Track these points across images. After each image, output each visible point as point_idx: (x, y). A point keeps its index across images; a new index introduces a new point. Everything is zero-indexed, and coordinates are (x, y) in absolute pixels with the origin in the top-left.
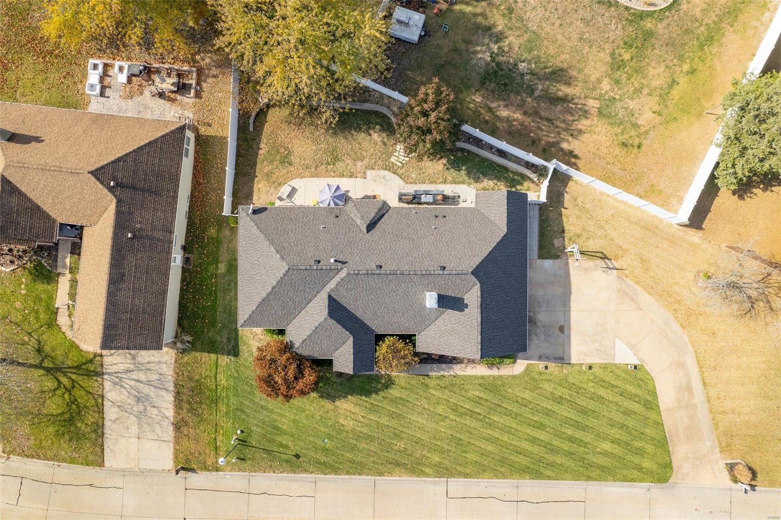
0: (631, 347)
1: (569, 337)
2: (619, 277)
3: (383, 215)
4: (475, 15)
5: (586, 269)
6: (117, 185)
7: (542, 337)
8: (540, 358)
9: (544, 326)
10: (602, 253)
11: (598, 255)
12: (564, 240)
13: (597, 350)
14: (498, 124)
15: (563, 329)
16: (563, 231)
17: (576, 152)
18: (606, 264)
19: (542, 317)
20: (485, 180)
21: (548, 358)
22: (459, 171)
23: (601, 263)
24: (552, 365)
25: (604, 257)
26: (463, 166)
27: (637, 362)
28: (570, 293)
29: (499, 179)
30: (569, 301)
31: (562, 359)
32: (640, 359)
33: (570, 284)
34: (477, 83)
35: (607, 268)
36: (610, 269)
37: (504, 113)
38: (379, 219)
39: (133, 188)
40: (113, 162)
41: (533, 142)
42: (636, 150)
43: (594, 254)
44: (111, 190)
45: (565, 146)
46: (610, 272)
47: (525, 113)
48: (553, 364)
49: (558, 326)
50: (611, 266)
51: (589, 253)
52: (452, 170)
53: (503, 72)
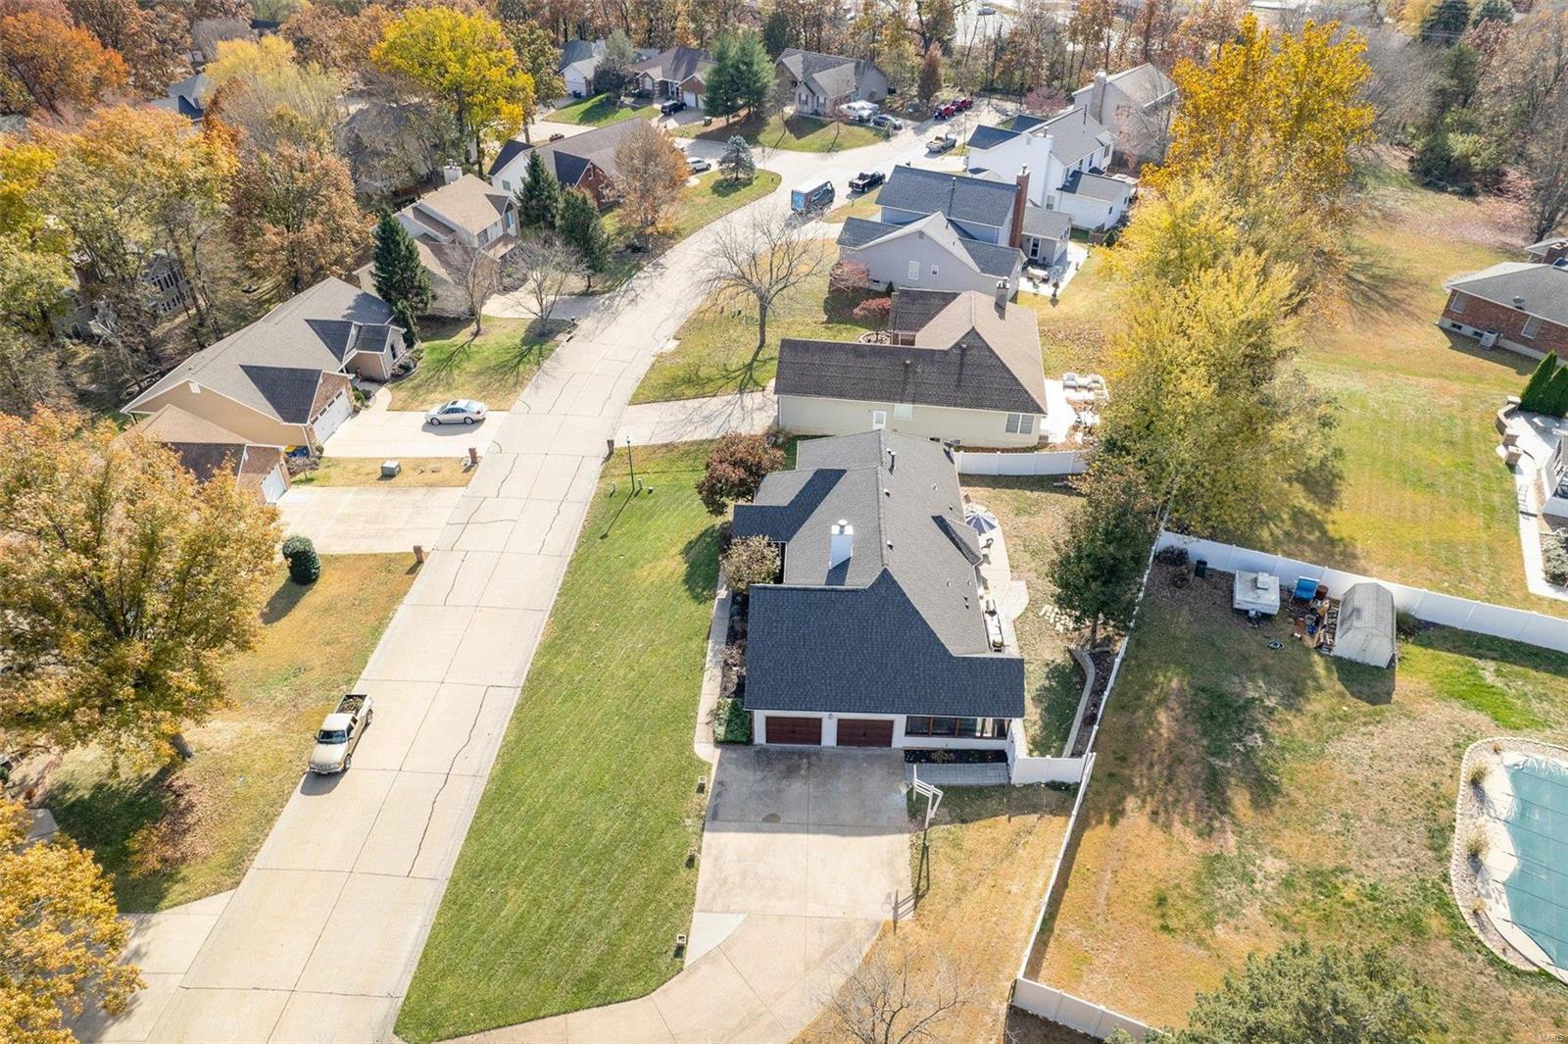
0: (724, 948)
1: (758, 830)
2: (878, 924)
3: (960, 549)
4: (1315, 679)
5: (891, 863)
6: (964, 350)
7: (758, 788)
8: (720, 783)
9: (779, 791)
10: (928, 888)
11: (923, 883)
12: (947, 823)
13: (726, 878)
14: (1141, 713)
15: (772, 821)
16: (964, 821)
17: (1123, 822)
18: (905, 901)
19: (796, 789)
20: (1039, 711)
21: (718, 795)
22: (1047, 677)
23: (906, 890)
24: (706, 799)
25: (918, 895)
26: (1058, 682)
27: (690, 956)
28: (843, 835)
29: (1045, 727)
30: (827, 832)
31: (714, 817)
32: (695, 966)
33: (861, 835)
34: (1199, 683)
35: (897, 903)
36: (896, 908)
37: (1163, 716)
38: (952, 539)
39: (962, 365)
40: (988, 346)
41: (1123, 759)
42: (1157, 923)
43: (924, 874)
44: (958, 345)
45: (1131, 803)
46: (889, 908)
47: (1171, 745)
48: (707, 802)
49: (779, 814)
50: (900, 911)
51: (924, 867)
52: (1047, 670)
53: (1234, 715)
